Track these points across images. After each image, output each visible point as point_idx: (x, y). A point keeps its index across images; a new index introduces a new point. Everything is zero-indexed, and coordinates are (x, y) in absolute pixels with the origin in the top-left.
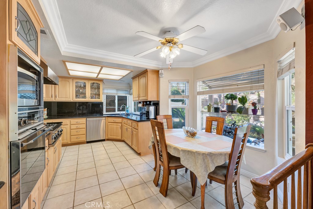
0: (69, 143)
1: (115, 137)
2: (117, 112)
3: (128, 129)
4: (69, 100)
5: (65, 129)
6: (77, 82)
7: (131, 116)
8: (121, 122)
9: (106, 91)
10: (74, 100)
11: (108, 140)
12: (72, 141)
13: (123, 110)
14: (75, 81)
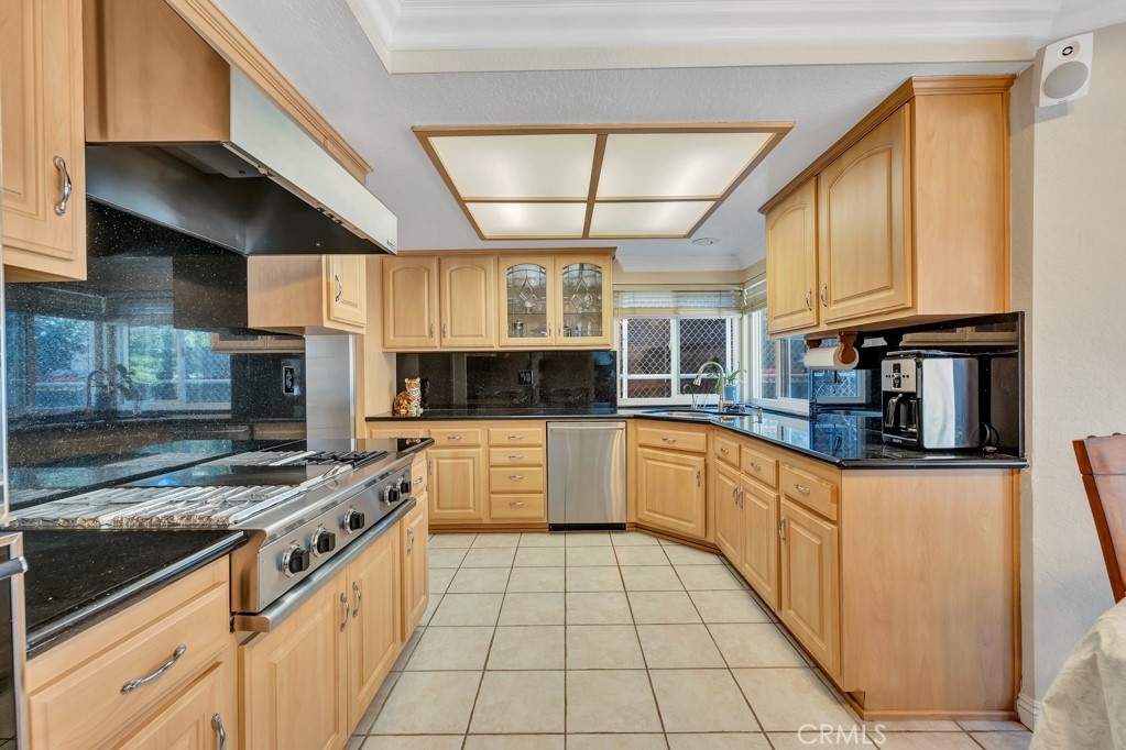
0: (486, 521)
1: (669, 522)
2: (677, 398)
3: (748, 496)
4: (487, 343)
5: (470, 461)
6: (511, 271)
7: (755, 419)
8: (702, 448)
9: (627, 302)
10: (503, 343)
11: (639, 528)
12: (494, 515)
13: (708, 387)
14: (506, 263)
